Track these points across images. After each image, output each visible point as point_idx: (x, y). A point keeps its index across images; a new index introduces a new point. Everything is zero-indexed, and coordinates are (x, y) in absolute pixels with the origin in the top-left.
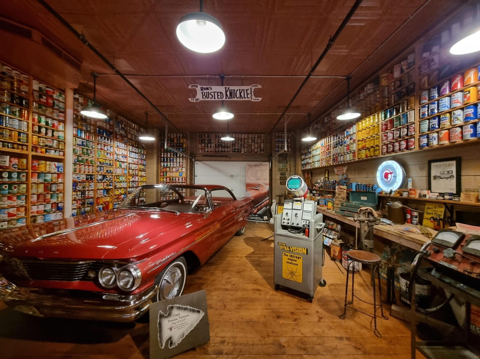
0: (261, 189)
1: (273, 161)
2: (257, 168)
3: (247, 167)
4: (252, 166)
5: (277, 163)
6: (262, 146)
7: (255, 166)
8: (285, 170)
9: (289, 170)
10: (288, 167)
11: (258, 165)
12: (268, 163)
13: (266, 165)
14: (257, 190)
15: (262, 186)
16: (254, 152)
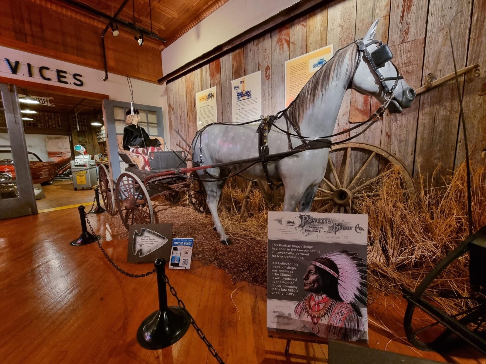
0: (64, 156)
1: (73, 135)
2: (58, 140)
3: (47, 140)
4: (52, 138)
5: (76, 137)
6: (60, 122)
7: (56, 138)
8: (84, 142)
9: (88, 142)
10: (87, 140)
11: (58, 138)
12: (68, 137)
13: (66, 138)
14: (60, 156)
15: (64, 153)
16: (52, 127)
